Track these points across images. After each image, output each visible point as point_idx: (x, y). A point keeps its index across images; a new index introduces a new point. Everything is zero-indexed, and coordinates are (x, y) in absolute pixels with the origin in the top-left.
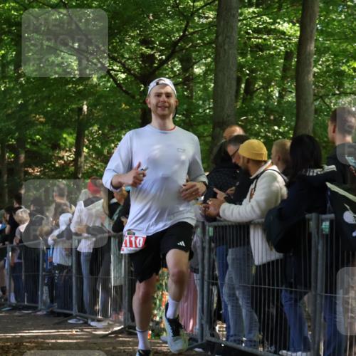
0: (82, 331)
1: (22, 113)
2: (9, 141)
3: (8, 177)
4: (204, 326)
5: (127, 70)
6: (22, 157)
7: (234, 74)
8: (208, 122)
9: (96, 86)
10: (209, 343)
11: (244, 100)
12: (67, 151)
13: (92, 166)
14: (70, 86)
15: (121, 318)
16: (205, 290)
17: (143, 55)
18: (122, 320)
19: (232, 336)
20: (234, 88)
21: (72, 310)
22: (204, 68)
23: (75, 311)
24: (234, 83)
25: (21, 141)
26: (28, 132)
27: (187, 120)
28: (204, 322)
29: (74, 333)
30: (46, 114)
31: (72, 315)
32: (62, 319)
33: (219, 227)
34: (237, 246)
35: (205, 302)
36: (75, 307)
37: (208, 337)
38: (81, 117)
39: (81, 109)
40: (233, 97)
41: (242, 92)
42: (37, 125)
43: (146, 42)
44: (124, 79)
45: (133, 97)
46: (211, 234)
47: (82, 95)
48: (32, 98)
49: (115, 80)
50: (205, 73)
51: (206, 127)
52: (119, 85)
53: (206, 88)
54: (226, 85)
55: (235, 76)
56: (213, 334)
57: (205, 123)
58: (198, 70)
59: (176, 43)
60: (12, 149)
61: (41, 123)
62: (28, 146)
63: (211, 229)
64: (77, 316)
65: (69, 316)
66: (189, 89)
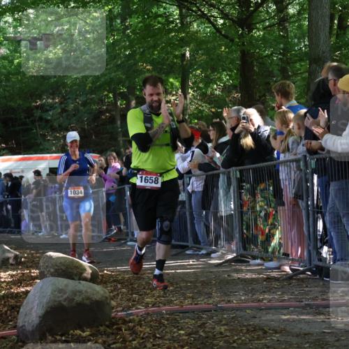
0: (198, 261)
1: (130, 62)
2: (120, 89)
3: (121, 123)
4: (312, 252)
5: (225, 16)
6: (133, 103)
7: (327, 12)
8: (305, 58)
9: (197, 32)
10: (317, 267)
11: (338, 36)
12: (173, 95)
13: (197, 108)
14: (173, 34)
15: (233, 247)
16: (311, 219)
18: (235, 249)
19: (339, 260)
20: (328, 25)
21: (188, 242)
22: (298, 7)
23: (190, 243)
24: (328, 20)
26: (137, 79)
27: (285, 58)
28: (310, 248)
29: (191, 263)
30: (152, 63)
31: (188, 246)
32: (179, 250)
33: (321, 159)
34: (339, 179)
35: (311, 230)
36: (190, 239)
37: (316, 262)
38: (185, 63)
39: (184, 55)
40: (327, 34)
41: (335, 27)
42: (145, 72)
44: (222, 24)
45: (232, 40)
46: (313, 166)
47: (183, 43)
48: (139, 48)
49: (214, 25)
50: (299, 13)
51: (303, 64)
52: (218, 30)
53: (300, 27)
54: (320, 23)
55: (328, 13)
56: (321, 259)
57: (301, 60)
58: (292, 10)
60: (124, 96)
61: (148, 70)
62: (138, 93)
63: (313, 162)
64: (192, 247)
65: (186, 248)
66: (285, 29)
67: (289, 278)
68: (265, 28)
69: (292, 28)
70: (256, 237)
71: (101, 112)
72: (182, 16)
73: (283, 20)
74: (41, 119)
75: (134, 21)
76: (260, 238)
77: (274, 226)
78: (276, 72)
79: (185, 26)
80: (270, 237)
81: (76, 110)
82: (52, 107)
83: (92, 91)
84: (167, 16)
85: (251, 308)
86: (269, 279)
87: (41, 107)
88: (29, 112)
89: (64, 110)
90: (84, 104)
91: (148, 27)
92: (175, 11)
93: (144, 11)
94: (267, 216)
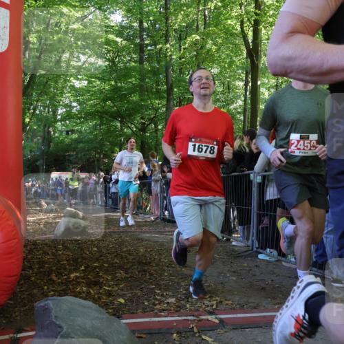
5: (136, 128)
6: (102, 156)
9: (126, 132)
10: (163, 218)
14: (118, 132)
16: (162, 201)
17: (142, 122)
22: (162, 126)
25: (102, 151)
30: (109, 142)
35: (162, 204)
39: (121, 140)
43: (142, 118)
44: (135, 130)
45: (138, 136)
47: (121, 136)
48: (105, 137)
49: (132, 130)
50: (162, 128)
52: (134, 132)
56: (164, 215)
58: (160, 127)
59: (153, 119)
60: (98, 153)
65: (117, 209)
66: (157, 134)
67: (153, 221)
68: (150, 133)
69: (159, 133)
70: (142, 206)
71: (90, 158)
72: (121, 126)
73: (156, 130)
74: (68, 160)
75: (104, 127)
76: (144, 207)
77: (148, 203)
78: (153, 148)
79: (122, 130)
80: (147, 207)
81: (81, 157)
82: (72, 156)
83: (88, 150)
84: (116, 127)
85: (139, 232)
86: (146, 221)
87: (69, 155)
88: (64, 156)
89: (77, 157)
90: (84, 155)
91: (109, 130)
92: (119, 125)
93: (108, 124)
94: (147, 199)
